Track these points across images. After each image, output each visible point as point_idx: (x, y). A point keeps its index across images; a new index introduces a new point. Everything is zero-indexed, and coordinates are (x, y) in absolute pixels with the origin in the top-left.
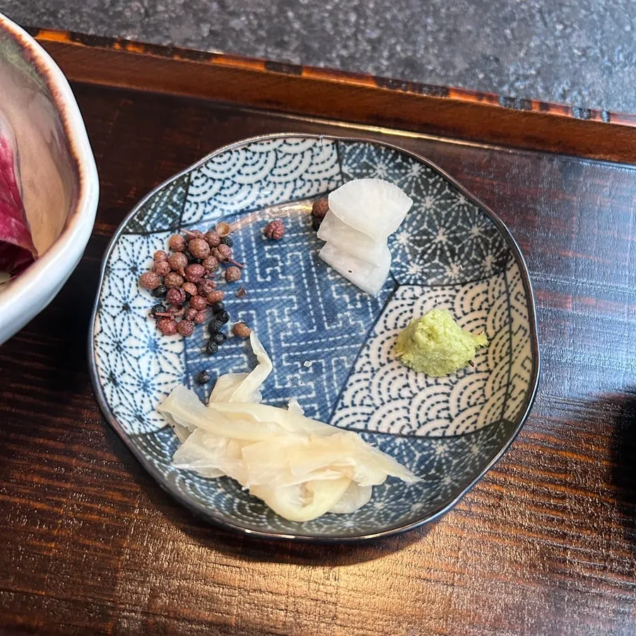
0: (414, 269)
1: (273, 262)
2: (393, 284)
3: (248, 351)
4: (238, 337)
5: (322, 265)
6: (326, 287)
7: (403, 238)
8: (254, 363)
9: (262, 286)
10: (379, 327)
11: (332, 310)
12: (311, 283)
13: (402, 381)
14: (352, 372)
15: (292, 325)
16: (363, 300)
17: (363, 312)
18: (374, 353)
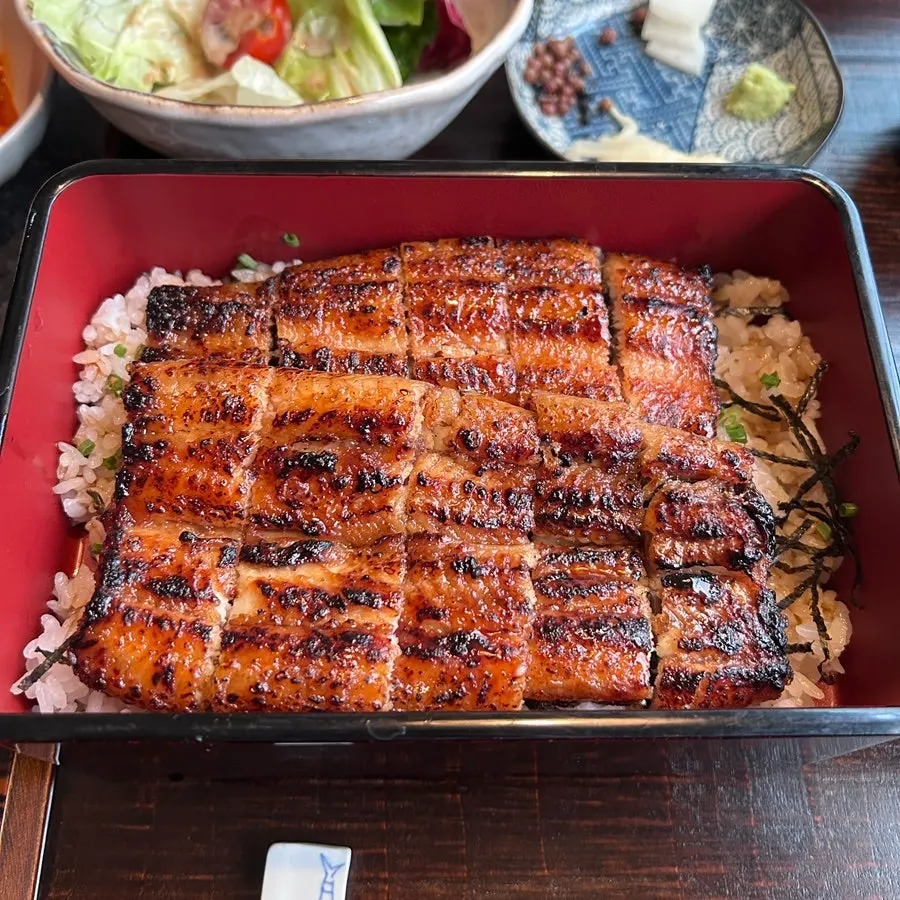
0: (723, 53)
1: (610, 62)
2: (710, 66)
3: (615, 121)
4: (603, 110)
5: (651, 59)
6: (658, 73)
7: (709, 32)
8: (619, 128)
9: (608, 78)
10: (707, 95)
11: (668, 89)
12: (646, 73)
13: (736, 127)
14: (695, 126)
15: (640, 102)
16: (690, 79)
17: (692, 87)
18: (709, 112)
